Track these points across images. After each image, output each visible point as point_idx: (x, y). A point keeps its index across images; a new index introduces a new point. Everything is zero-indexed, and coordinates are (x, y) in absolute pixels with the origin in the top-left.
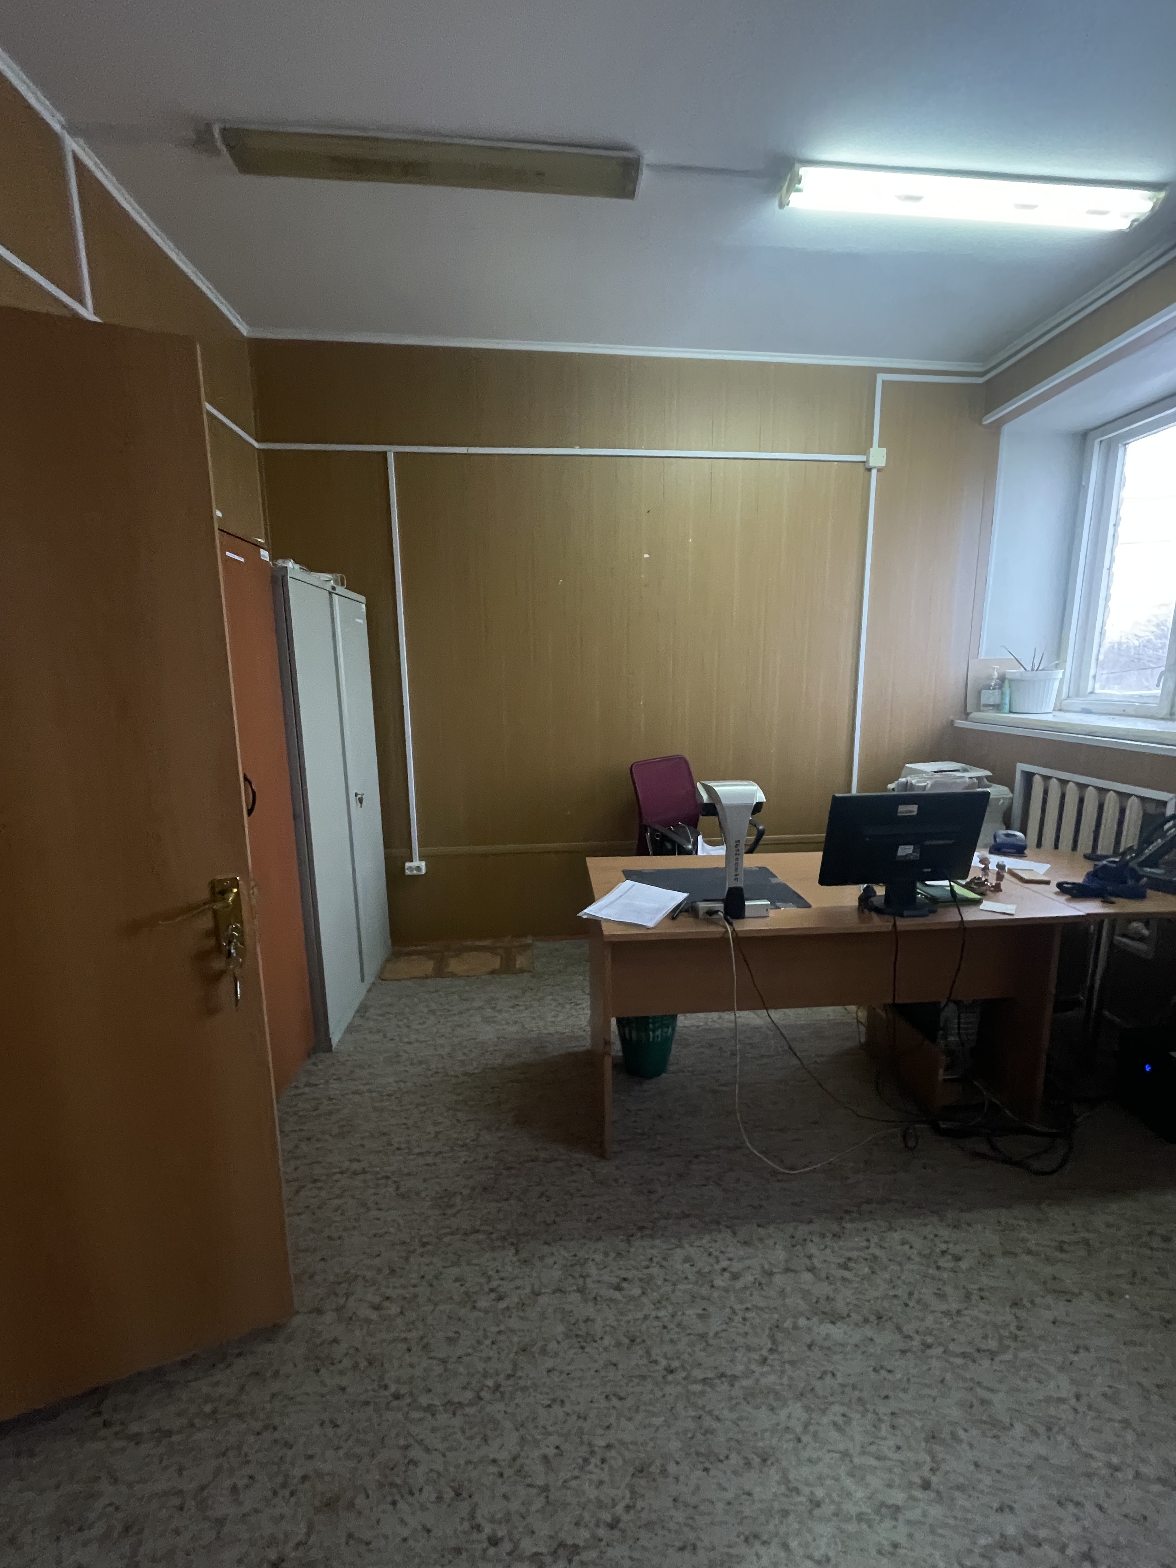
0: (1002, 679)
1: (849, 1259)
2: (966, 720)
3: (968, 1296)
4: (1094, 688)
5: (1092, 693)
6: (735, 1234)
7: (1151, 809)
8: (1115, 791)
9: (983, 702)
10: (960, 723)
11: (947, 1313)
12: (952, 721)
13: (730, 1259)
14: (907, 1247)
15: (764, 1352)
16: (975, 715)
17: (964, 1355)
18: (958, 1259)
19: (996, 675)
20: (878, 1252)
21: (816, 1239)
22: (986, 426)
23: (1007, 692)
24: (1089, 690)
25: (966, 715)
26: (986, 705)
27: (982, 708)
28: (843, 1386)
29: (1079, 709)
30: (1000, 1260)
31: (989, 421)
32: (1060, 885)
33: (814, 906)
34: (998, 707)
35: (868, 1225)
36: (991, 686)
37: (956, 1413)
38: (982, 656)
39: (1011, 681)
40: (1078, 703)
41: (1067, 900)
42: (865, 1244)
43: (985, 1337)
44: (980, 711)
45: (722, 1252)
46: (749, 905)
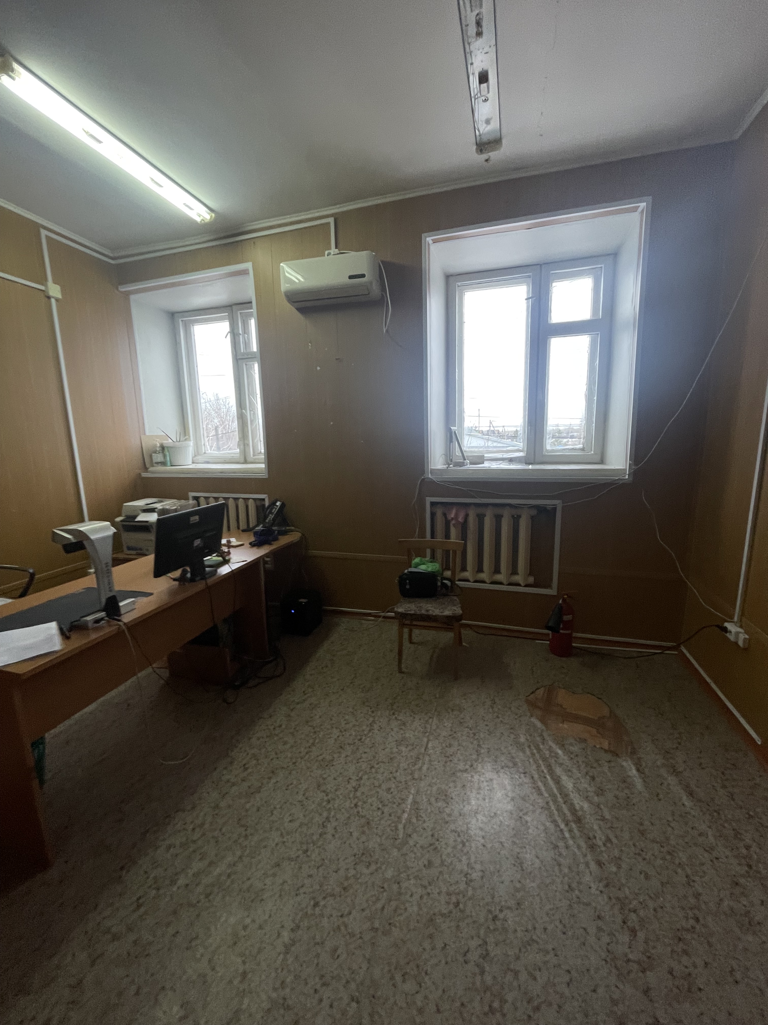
0: (163, 448)
1: (244, 765)
2: (147, 472)
3: (292, 734)
4: (205, 451)
5: (205, 453)
6: (184, 811)
7: (259, 503)
8: (242, 498)
9: (154, 461)
10: (144, 475)
11: (292, 747)
12: (140, 474)
13: (192, 822)
14: (261, 740)
15: (244, 833)
16: (151, 469)
17: (307, 753)
18: (280, 726)
19: (158, 445)
20: (253, 751)
21: (225, 772)
22: (121, 292)
23: (167, 454)
24: (204, 452)
25: (146, 469)
26: (157, 463)
27: (155, 465)
28: (281, 808)
29: (203, 462)
30: (293, 714)
31: (124, 290)
32: (250, 544)
33: (155, 592)
34: (164, 464)
35: (240, 745)
36: (157, 451)
37: (319, 772)
38: (147, 433)
39: (167, 447)
40: (200, 458)
41: (257, 548)
42: (246, 753)
43: (308, 742)
44: (153, 466)
45: (185, 824)
46: (123, 605)
